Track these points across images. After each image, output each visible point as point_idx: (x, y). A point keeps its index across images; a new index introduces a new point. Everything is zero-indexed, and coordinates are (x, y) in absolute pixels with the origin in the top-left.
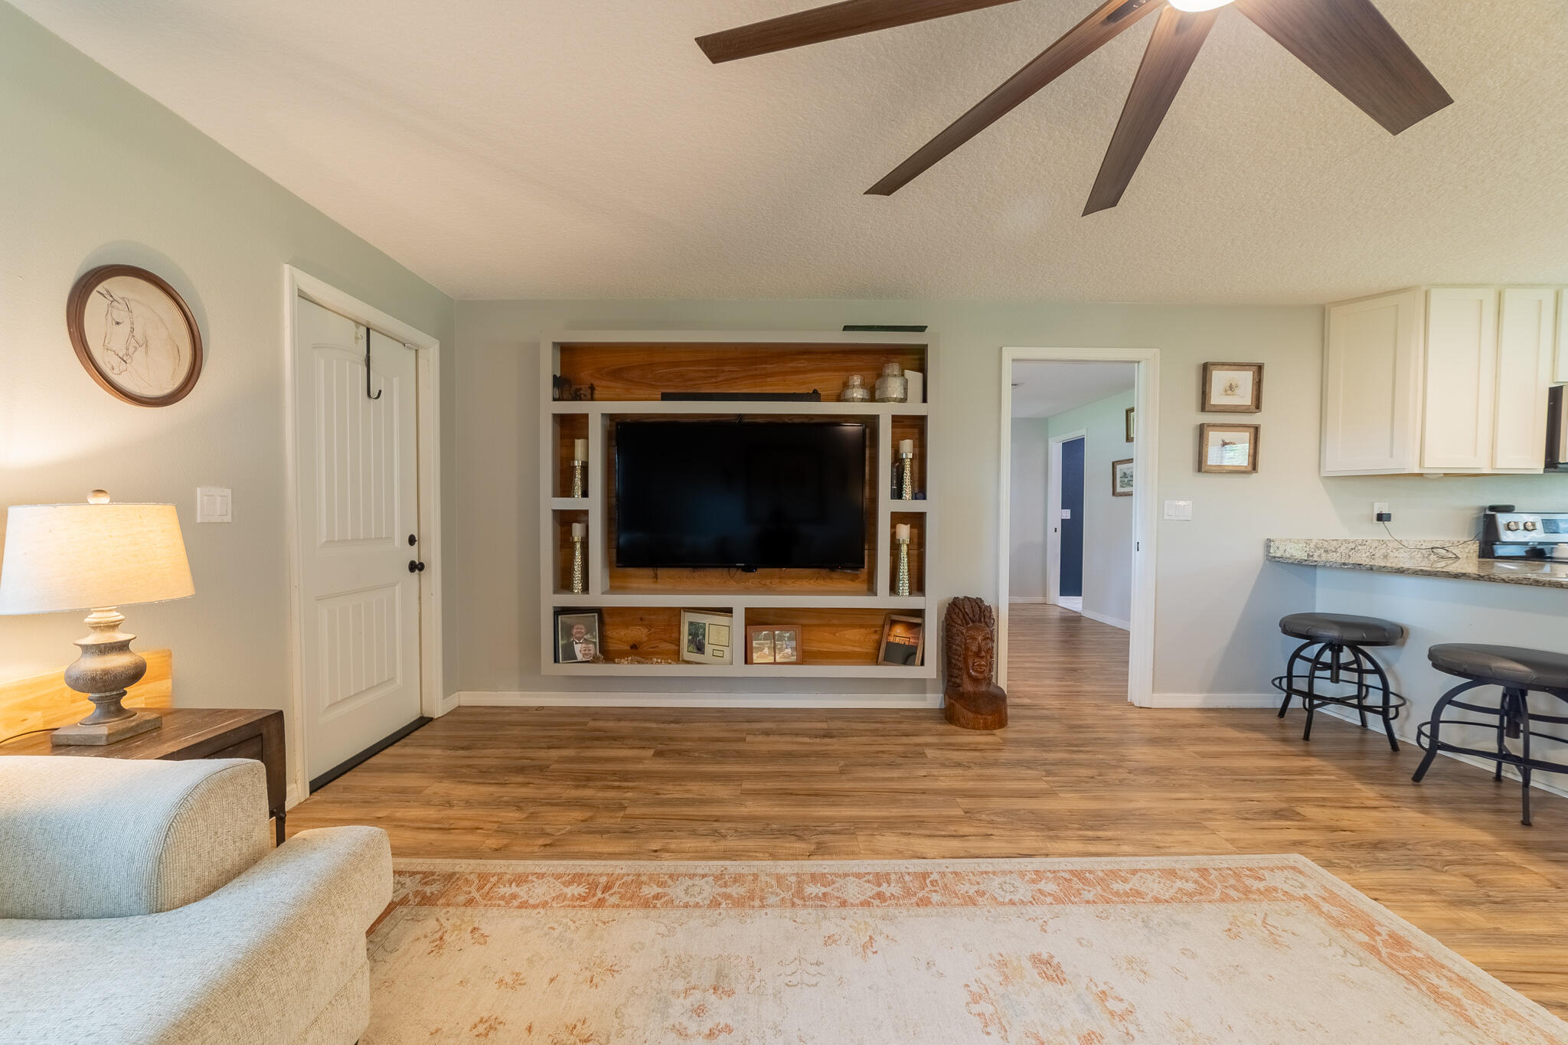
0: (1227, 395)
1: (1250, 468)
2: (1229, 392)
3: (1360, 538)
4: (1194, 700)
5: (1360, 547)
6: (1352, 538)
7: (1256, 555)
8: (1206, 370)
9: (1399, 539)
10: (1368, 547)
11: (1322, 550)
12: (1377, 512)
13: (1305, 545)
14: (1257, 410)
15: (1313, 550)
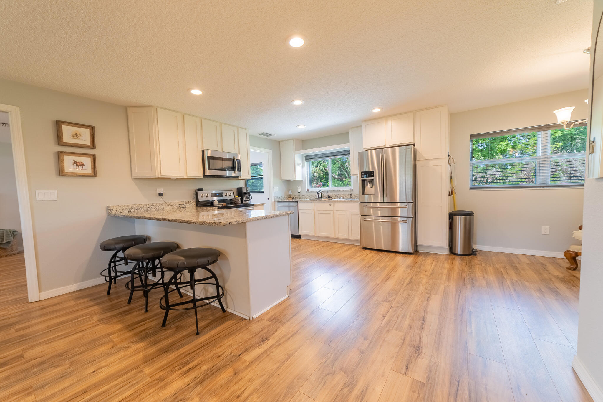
0: (74, 138)
1: (93, 174)
2: (76, 137)
3: (152, 203)
4: (73, 288)
5: (152, 206)
6: (148, 203)
7: (103, 214)
8: (58, 125)
9: (167, 202)
10: (155, 206)
11: (135, 209)
12: (158, 192)
13: (126, 207)
14: (93, 148)
15: (131, 209)
